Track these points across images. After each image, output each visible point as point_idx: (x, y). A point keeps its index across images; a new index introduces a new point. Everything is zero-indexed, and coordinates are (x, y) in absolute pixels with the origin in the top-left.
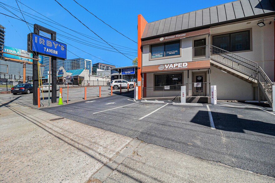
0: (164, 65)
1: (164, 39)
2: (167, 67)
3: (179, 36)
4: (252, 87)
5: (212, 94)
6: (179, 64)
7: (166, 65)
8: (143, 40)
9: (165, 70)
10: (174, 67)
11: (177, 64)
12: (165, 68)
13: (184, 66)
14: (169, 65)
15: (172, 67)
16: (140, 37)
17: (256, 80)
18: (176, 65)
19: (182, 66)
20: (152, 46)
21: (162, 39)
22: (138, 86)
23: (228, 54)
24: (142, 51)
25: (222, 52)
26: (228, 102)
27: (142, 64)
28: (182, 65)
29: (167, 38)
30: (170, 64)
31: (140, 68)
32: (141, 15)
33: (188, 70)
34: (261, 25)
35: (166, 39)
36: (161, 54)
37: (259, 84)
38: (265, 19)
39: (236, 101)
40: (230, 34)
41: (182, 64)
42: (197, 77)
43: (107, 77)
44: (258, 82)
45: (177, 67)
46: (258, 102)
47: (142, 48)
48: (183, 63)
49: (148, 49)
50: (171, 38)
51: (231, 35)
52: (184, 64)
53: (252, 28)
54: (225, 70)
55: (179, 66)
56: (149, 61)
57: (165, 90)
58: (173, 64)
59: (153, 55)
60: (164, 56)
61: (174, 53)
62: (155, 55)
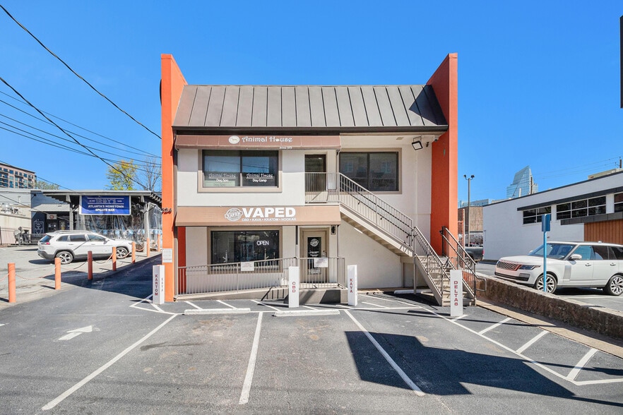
0: (240, 207)
1: (241, 140)
2: (248, 216)
3: (277, 140)
4: (401, 261)
5: (351, 284)
6: (277, 209)
7: (244, 210)
8: (179, 131)
9: (244, 222)
10: (267, 216)
11: (272, 209)
12: (243, 216)
13: (288, 215)
14: (252, 210)
15: (262, 216)
16: (170, 122)
17: (411, 250)
18: (269, 211)
19: (283, 216)
20: (205, 153)
21: (234, 140)
22: (166, 264)
23: (367, 196)
24: (175, 162)
25: (358, 189)
26: (367, 293)
27: (175, 200)
28: (284, 214)
29: (247, 138)
30: (255, 207)
31: (170, 212)
32: (172, 57)
33: (297, 226)
34: (417, 146)
35: (246, 143)
36: (233, 180)
37: (415, 259)
38: (423, 136)
39: (379, 291)
40: (368, 153)
41: (285, 210)
42: (310, 239)
43: (10, 213)
44: (414, 255)
45: (272, 216)
46: (412, 291)
47: (174, 153)
48: (285, 207)
49: (195, 160)
50: (258, 143)
51: (371, 155)
52: (288, 209)
53: (401, 149)
54: (361, 228)
55: (277, 215)
56: (198, 192)
57: (243, 272)
58: (263, 208)
59: (210, 178)
60: (239, 185)
61: (265, 181)
62: (215, 180)
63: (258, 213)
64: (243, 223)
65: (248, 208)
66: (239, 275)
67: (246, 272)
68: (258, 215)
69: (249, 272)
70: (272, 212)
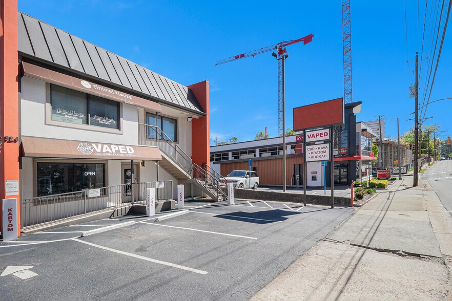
0: (90, 143)
1: (93, 87)
2: (98, 150)
3: (122, 95)
5: (181, 196)
6: (120, 147)
7: (94, 145)
10: (114, 151)
11: (116, 147)
12: (95, 151)
13: (129, 152)
14: (100, 146)
15: (110, 152)
17: (191, 176)
18: (114, 148)
20: (53, 89)
24: (20, 90)
28: (126, 151)
30: (103, 144)
31: (15, 142)
34: (190, 119)
36: (81, 118)
41: (126, 148)
42: (126, 170)
45: (118, 152)
48: (125, 145)
50: (107, 93)
51: (163, 118)
52: (128, 148)
53: (178, 118)
55: (121, 152)
56: (46, 124)
57: (90, 198)
58: (109, 145)
59: (58, 112)
60: (88, 124)
61: (109, 124)
62: (64, 115)
63: (106, 149)
64: (95, 156)
65: (97, 144)
66: (87, 201)
67: (93, 198)
68: (107, 150)
69: (95, 197)
70: (117, 149)
